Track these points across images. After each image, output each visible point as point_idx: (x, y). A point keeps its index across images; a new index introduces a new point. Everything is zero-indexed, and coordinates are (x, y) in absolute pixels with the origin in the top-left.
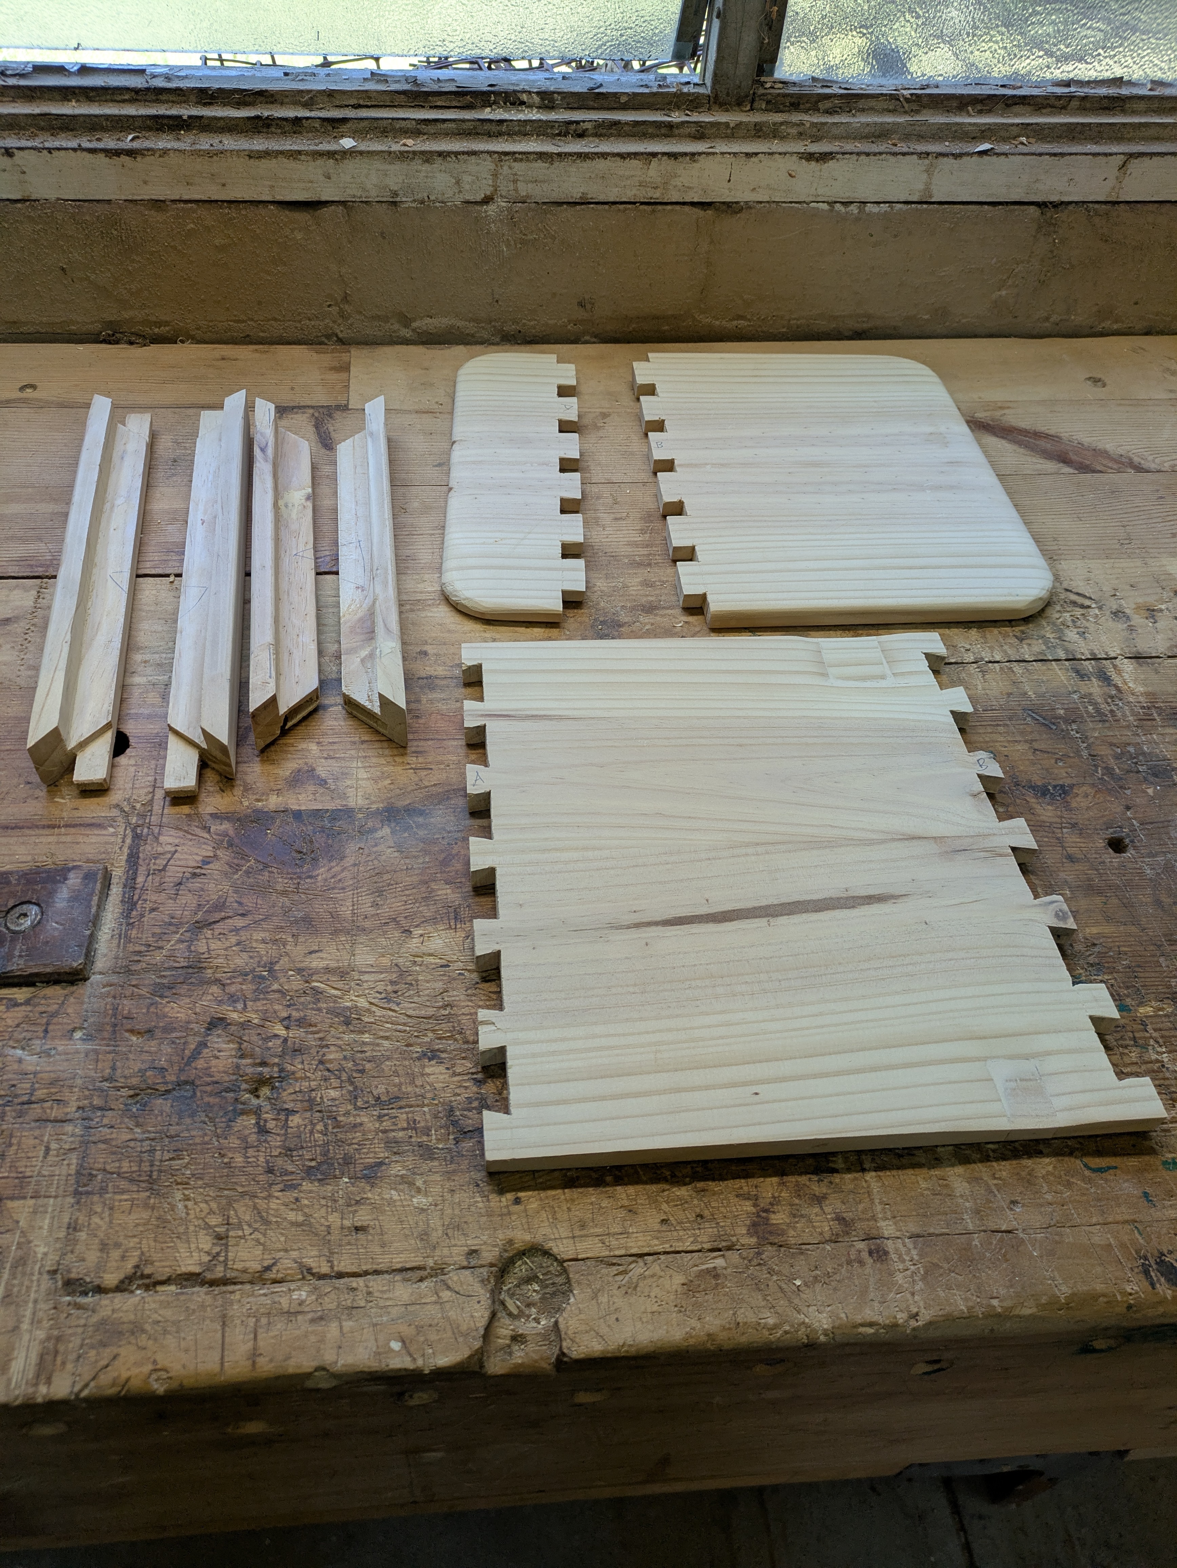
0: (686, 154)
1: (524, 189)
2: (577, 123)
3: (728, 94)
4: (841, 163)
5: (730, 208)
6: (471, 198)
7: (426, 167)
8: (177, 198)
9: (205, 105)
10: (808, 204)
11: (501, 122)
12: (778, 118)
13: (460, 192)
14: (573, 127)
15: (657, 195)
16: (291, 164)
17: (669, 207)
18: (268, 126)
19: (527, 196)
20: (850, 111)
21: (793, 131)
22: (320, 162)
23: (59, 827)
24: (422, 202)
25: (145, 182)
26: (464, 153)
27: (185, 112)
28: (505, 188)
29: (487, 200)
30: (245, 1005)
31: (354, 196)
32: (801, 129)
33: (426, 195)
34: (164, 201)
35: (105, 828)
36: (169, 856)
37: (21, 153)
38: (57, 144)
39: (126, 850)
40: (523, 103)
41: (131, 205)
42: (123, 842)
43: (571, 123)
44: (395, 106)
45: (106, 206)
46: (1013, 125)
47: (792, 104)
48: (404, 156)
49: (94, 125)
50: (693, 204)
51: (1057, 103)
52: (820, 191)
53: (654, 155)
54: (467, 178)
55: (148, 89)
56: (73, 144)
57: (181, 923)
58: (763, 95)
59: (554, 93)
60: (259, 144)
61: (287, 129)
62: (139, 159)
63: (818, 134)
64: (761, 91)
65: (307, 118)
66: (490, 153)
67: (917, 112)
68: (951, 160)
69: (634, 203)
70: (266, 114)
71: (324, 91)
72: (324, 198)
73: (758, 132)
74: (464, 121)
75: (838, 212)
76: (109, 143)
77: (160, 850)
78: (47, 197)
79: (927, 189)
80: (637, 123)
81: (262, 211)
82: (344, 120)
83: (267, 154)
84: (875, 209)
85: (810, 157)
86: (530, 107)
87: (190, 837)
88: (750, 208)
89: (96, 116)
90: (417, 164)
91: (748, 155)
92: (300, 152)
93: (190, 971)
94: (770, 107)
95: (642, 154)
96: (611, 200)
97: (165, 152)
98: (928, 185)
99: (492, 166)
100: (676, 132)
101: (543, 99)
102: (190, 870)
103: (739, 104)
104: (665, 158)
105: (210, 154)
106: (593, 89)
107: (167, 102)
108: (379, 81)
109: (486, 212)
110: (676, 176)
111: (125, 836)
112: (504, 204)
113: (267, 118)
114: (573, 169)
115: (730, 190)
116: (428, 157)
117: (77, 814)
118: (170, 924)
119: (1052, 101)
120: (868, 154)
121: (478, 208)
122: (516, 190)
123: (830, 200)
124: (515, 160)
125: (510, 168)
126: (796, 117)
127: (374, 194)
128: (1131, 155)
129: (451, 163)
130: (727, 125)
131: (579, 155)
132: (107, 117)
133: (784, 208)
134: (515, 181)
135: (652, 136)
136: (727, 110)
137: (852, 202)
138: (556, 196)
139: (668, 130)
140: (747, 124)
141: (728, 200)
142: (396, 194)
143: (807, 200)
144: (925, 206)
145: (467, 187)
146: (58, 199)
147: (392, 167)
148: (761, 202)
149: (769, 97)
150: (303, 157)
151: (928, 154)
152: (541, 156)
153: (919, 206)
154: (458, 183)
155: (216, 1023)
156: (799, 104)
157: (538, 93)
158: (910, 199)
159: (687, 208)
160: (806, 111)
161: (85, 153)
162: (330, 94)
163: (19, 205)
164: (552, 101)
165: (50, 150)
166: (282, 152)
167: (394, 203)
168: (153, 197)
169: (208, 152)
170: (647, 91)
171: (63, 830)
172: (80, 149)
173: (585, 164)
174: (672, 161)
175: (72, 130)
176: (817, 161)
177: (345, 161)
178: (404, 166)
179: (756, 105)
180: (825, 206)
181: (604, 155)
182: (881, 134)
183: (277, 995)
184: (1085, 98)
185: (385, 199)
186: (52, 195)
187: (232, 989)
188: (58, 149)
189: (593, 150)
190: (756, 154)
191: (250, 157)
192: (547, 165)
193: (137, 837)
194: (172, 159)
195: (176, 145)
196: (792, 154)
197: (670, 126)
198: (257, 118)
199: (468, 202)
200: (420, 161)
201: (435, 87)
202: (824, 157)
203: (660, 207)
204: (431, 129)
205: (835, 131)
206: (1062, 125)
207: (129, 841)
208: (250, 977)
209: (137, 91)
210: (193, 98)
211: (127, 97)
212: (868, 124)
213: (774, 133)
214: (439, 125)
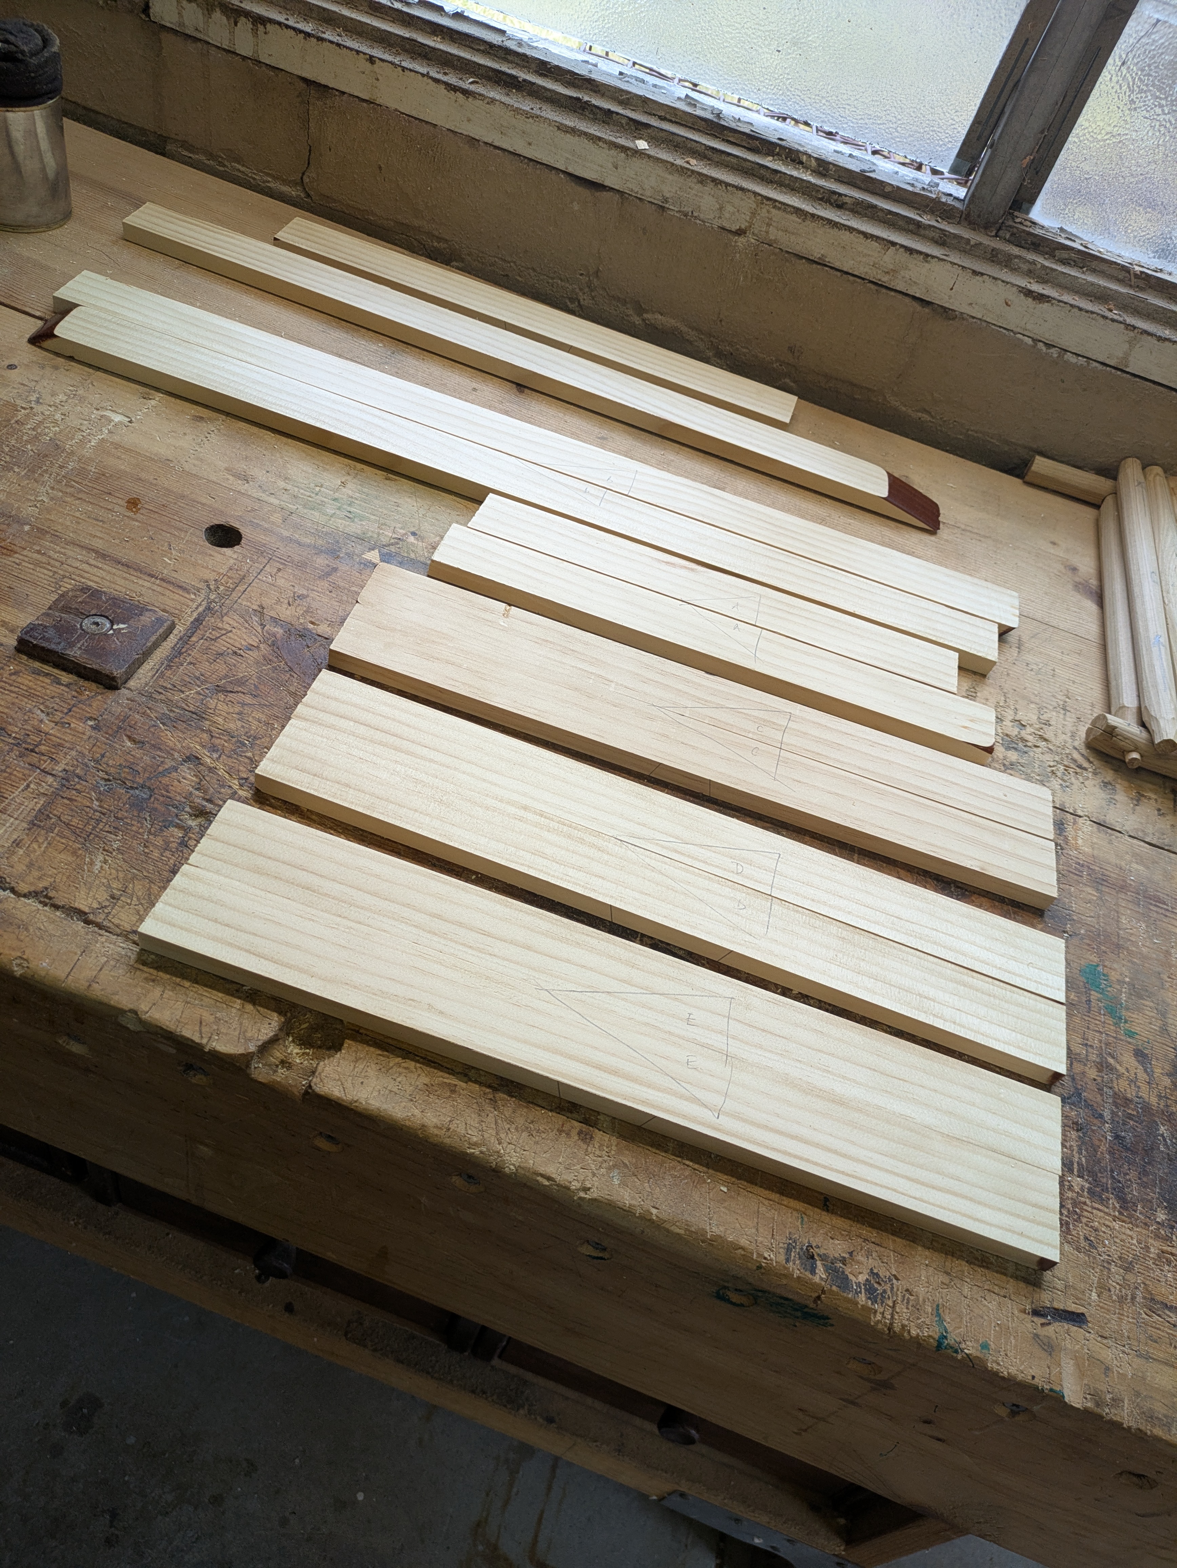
0: (920, 253)
1: (774, 234)
2: (840, 195)
3: (979, 216)
4: (1055, 309)
5: (945, 313)
6: (727, 225)
7: (699, 187)
8: (490, 141)
9: (541, 75)
10: (1015, 333)
11: (776, 172)
12: (1015, 251)
13: (720, 217)
14: (836, 197)
15: (885, 279)
16: (589, 146)
17: (893, 293)
18: (583, 109)
19: (775, 241)
20: (1081, 268)
21: (1025, 267)
22: (613, 152)
23: (156, 578)
24: (686, 215)
25: (469, 120)
26: (733, 186)
27: (522, 75)
28: (758, 227)
29: (740, 232)
30: (220, 756)
31: (632, 190)
32: (1032, 267)
33: (690, 209)
34: (478, 141)
35: (188, 593)
36: (224, 632)
37: (381, 63)
38: (410, 66)
39: (195, 615)
40: (801, 163)
41: (451, 135)
42: (197, 608)
43: (834, 193)
44: (694, 129)
45: (431, 128)
47: (1033, 244)
48: (682, 171)
49: (446, 61)
50: (914, 298)
52: (1029, 327)
53: (894, 244)
54: (729, 208)
55: (502, 47)
56: (424, 70)
57: (206, 681)
58: (1010, 226)
59: (831, 163)
60: (570, 121)
61: (598, 116)
62: (470, 99)
63: (1045, 277)
64: (1011, 223)
65: (617, 114)
66: (756, 194)
67: (1141, 289)
68: (1154, 340)
69: (863, 279)
70: (586, 98)
71: (641, 96)
72: (606, 184)
73: (994, 257)
74: (745, 160)
75: (1040, 351)
76: (452, 79)
77: (220, 625)
78: (388, 105)
79: (1125, 359)
80: (890, 212)
81: (553, 175)
82: (647, 126)
83: (573, 131)
84: (1073, 359)
85: (1029, 293)
86: (806, 168)
87: (247, 625)
88: (963, 319)
89: (451, 54)
90: (691, 182)
91: (975, 273)
92: (600, 139)
93: (194, 716)
94: (1012, 239)
95: (884, 239)
96: (845, 269)
97: (493, 101)
98: (1127, 355)
99: (754, 206)
100: (922, 232)
101: (819, 165)
102: (234, 648)
103: (986, 227)
104: (902, 250)
105: (528, 115)
106: (864, 171)
107: (511, 62)
108: (690, 104)
109: (736, 242)
110: (907, 268)
111: (200, 605)
112: (753, 241)
113: (586, 102)
114: (821, 232)
115: (950, 297)
117: (174, 575)
118: (198, 679)
120: (1080, 309)
121: (730, 236)
122: (767, 232)
123: (1035, 337)
124: (774, 207)
125: (768, 212)
126: (1031, 256)
127: (648, 194)
129: (720, 191)
130: (968, 241)
131: (829, 221)
132: (459, 58)
133: (993, 329)
134: (769, 225)
135: (899, 228)
136: (974, 230)
137: (1055, 347)
138: (798, 249)
139: (915, 229)
140: (986, 247)
141: (947, 305)
142: (666, 200)
143: (1015, 330)
144: (1119, 373)
145: (727, 215)
146: (396, 110)
147: (670, 177)
148: (974, 318)
149: (1015, 230)
150: (601, 144)
151: (1134, 328)
152: (798, 211)
153: (1113, 371)
154: (721, 209)
155: (193, 759)
156: (1039, 245)
157: (817, 159)
158: (1107, 362)
159: (907, 300)
160: (1042, 254)
161: (430, 81)
162: (645, 100)
163: (365, 104)
164: (827, 170)
165: (404, 69)
166: (585, 134)
167: (663, 208)
168: (471, 135)
169: (527, 113)
170: (910, 189)
171: (158, 582)
172: (427, 75)
173: (831, 231)
174: (907, 255)
175: (429, 59)
176: (1034, 299)
177: (634, 159)
178: (681, 180)
179: (1001, 233)
180: (1029, 341)
181: (851, 229)
182: (1101, 296)
183: (246, 760)
185: (656, 202)
186: (393, 105)
187: (217, 741)
188: (411, 70)
189: (842, 222)
190: (982, 274)
191: (559, 128)
192: (800, 221)
193: (209, 608)
194: (496, 109)
195: (504, 99)
196: (1013, 285)
197: (919, 225)
198: (578, 99)
199: (723, 228)
200: (695, 180)
201: (733, 125)
202: (1041, 298)
203: (884, 291)
204: (716, 157)
205: (1061, 280)
207: (201, 609)
208: (234, 740)
209: (491, 45)
210: (533, 66)
211: (482, 48)
212: (1092, 284)
213: (1007, 262)
214: (723, 157)
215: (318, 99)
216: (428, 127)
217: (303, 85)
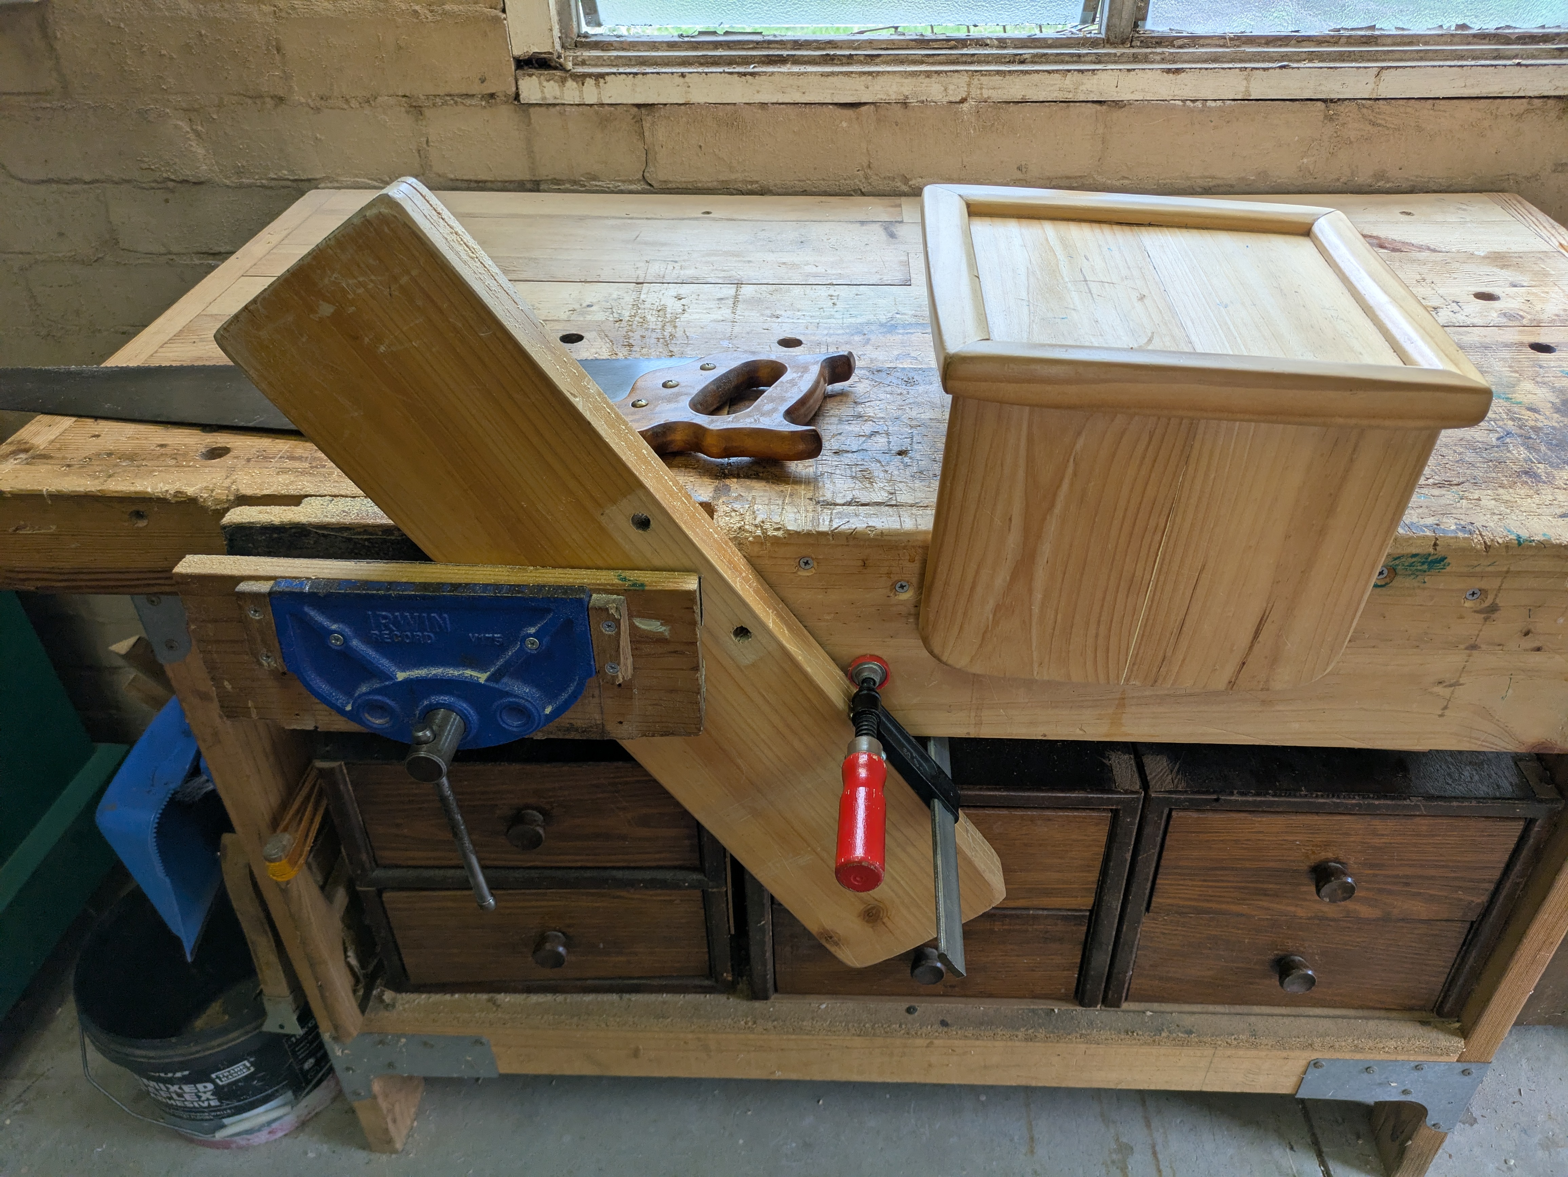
0: (1089, 70)
1: (986, 93)
2: (1021, 55)
3: (1116, 38)
4: (1190, 74)
5: (1117, 104)
6: (953, 99)
7: (925, 80)
8: (775, 101)
9: (798, 49)
10: (1168, 101)
11: (973, 55)
12: (1148, 50)
13: (946, 96)
14: (1018, 57)
15: (1070, 97)
16: (846, 79)
18: (833, 60)
19: (989, 98)
20: (1195, 46)
21: (1158, 58)
22: (864, 78)
24: (923, 102)
25: (758, 92)
26: (950, 72)
27: (784, 53)
28: (975, 92)
29: (963, 101)
31: (881, 99)
32: (1163, 56)
33: (925, 98)
34: (766, 103)
37: (689, 76)
38: (710, 70)
40: (987, 45)
41: (747, 106)
43: (1017, 55)
44: (911, 48)
45: (733, 107)
46: (1302, 52)
47: (1157, 43)
48: (914, 74)
49: (731, 61)
50: (1093, 102)
51: (1332, 40)
52: (1176, 93)
53: (1069, 71)
54: (951, 87)
55: (764, 41)
56: (721, 70)
58: (1138, 38)
59: (1005, 39)
61: (846, 60)
62: (756, 78)
63: (1174, 59)
64: (1137, 36)
65: (856, 55)
66: (967, 71)
67: (1238, 46)
68: (1261, 72)
69: (1055, 102)
70: (832, 53)
71: (867, 40)
72: (863, 101)
73: (1135, 59)
74: (951, 54)
75: (1188, 107)
76: (739, 70)
78: (699, 101)
79: (1247, 90)
80: (1058, 54)
81: (824, 108)
82: (879, 56)
83: (832, 74)
84: (1213, 104)
85: (1169, 71)
86: (992, 47)
88: (1130, 104)
89: (733, 56)
90: (922, 78)
91: (1129, 70)
92: (852, 72)
94: (1142, 45)
95: (1061, 71)
96: (1041, 99)
97: (773, 73)
98: (1247, 87)
99: (968, 79)
100: (1083, 59)
101: (1000, 42)
103: (1123, 43)
104: (1076, 73)
105: (799, 74)
106: (1030, 36)
107: (775, 48)
109: (962, 108)
110: (1082, 84)
112: (973, 103)
113: (833, 55)
114: (1017, 80)
115: (1117, 92)
116: (928, 74)
119: (1328, 39)
120: (1205, 70)
121: (957, 106)
122: (981, 94)
123: (1183, 98)
124: (982, 75)
125: (979, 80)
126: (1158, 50)
127: (893, 97)
128: (1383, 68)
129: (943, 78)
130: (1115, 54)
131: (1022, 71)
132: (739, 56)
133: (1153, 104)
134: (981, 89)
135: (1067, 63)
136: (1116, 47)
137: (1198, 100)
138: (1005, 98)
139: (1079, 58)
140: (1128, 54)
141: (1117, 99)
142: (907, 97)
143: (1168, 99)
144: (1246, 102)
145: (951, 92)
146: (706, 103)
147: (906, 81)
148: (1138, 101)
149: (1141, 39)
150: (853, 75)
151: (1246, 68)
152: (998, 73)
153: (1242, 102)
154: (945, 90)
156: (1161, 43)
157: (995, 39)
158: (1237, 98)
159: (1089, 105)
160: (1166, 47)
161: (727, 75)
162: (871, 42)
163: (683, 107)
164: (1006, 43)
165: (706, 73)
166: (841, 72)
167: (905, 103)
168: (761, 101)
169: (798, 73)
170: (1065, 37)
172: (724, 72)
173: (1025, 77)
174: (1080, 75)
175: (719, 63)
176: (1174, 74)
177: (879, 78)
178: (914, 80)
179: (1133, 44)
180: (1180, 103)
181: (1037, 72)
182: (1215, 59)
184: (1350, 37)
185: (900, 101)
186: (702, 100)
188: (711, 73)
189: (1030, 69)
190: (1134, 70)
191: (822, 75)
192: (999, 78)
194: (775, 78)
195: (779, 70)
196: (1157, 69)
197: (1079, 56)
198: (828, 55)
199: (951, 102)
200: (924, 77)
201: (934, 38)
202: (1178, 71)
203: (1072, 104)
204: (931, 60)
205: (1185, 58)
206: (1335, 52)
209: (758, 43)
210: (791, 45)
211: (752, 46)
212: (1206, 53)
213: (1146, 59)
214: (936, 58)
215: (648, 115)
216: (729, 107)
217: (636, 109)
